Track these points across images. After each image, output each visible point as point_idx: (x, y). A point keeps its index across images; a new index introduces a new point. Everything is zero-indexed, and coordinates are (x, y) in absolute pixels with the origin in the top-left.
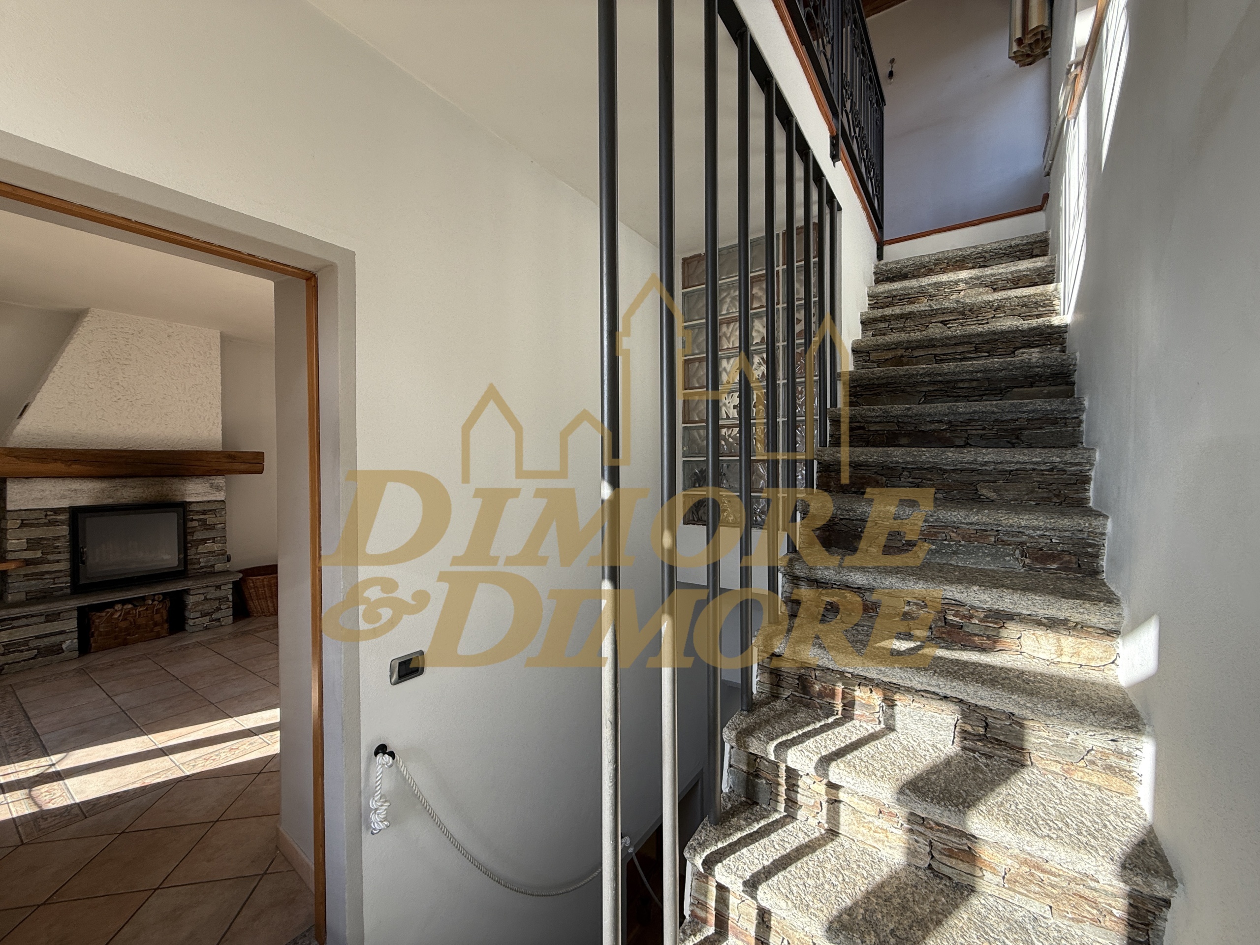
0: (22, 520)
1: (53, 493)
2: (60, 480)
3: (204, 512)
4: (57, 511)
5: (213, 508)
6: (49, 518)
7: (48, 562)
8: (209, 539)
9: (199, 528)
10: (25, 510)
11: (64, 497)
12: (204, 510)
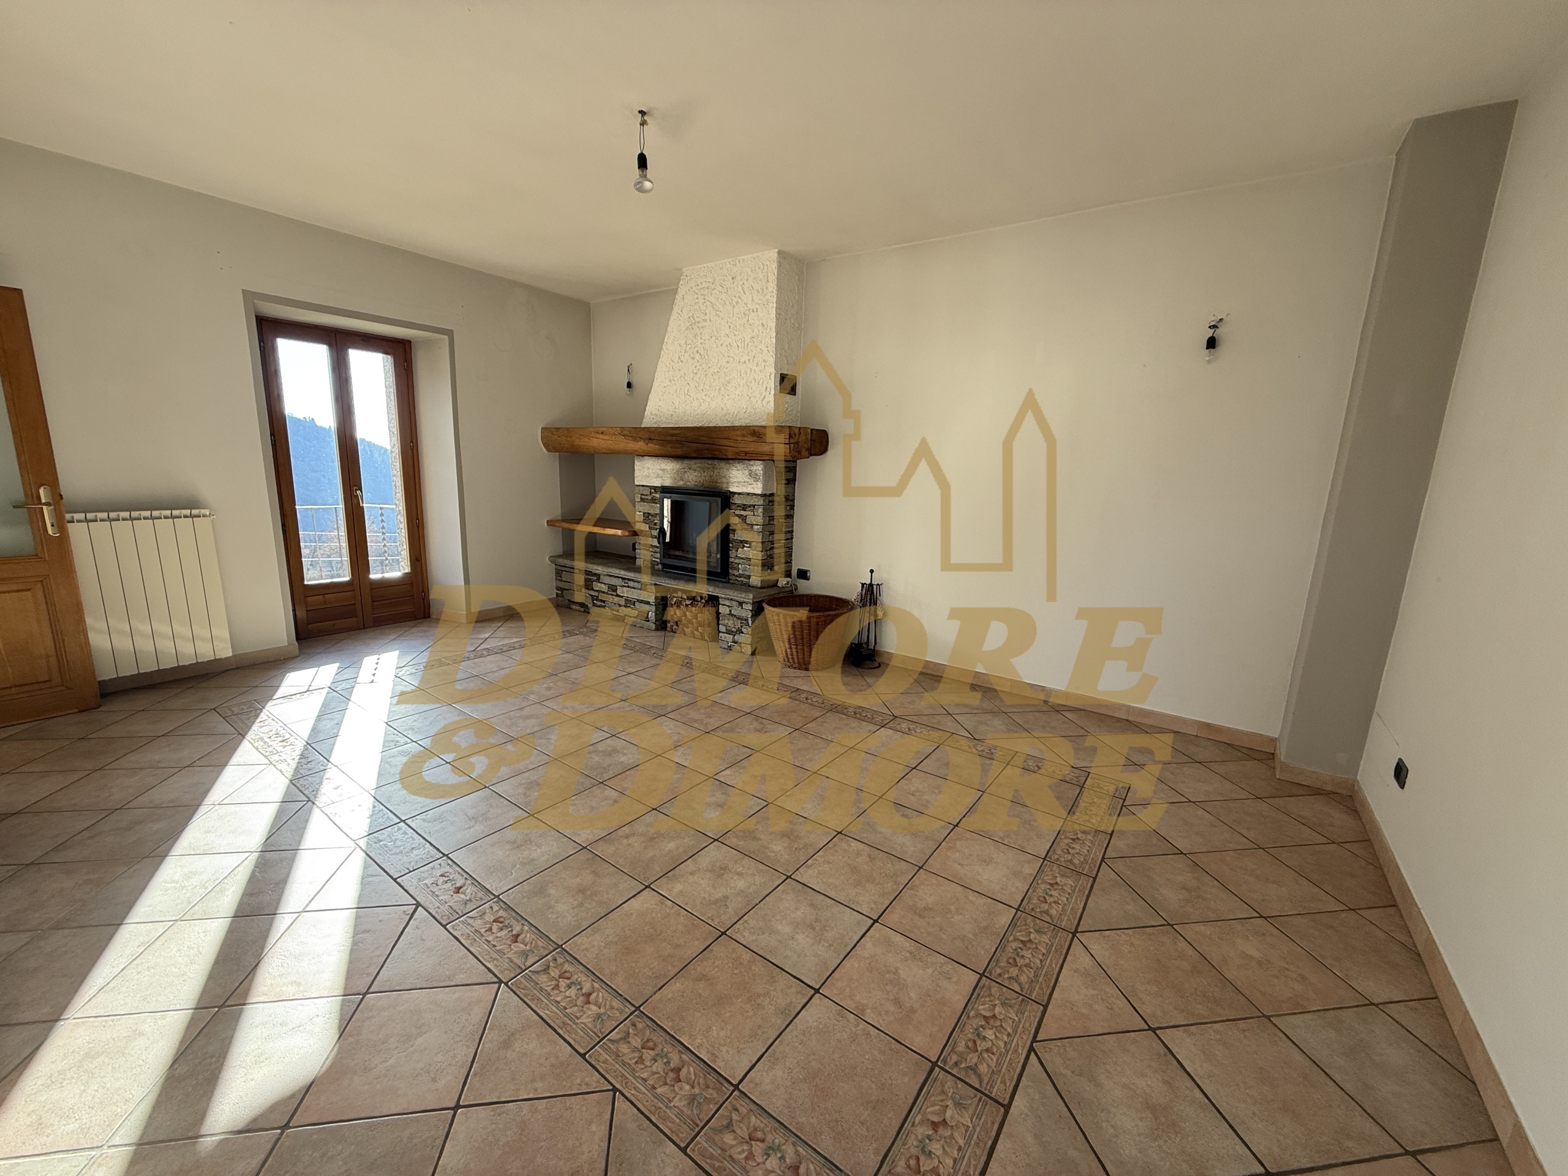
0: (640, 494)
1: (654, 471)
2: (657, 459)
3: (744, 507)
4: (655, 489)
6: (651, 495)
8: (746, 542)
10: (642, 486)
11: (658, 476)
12: (744, 505)
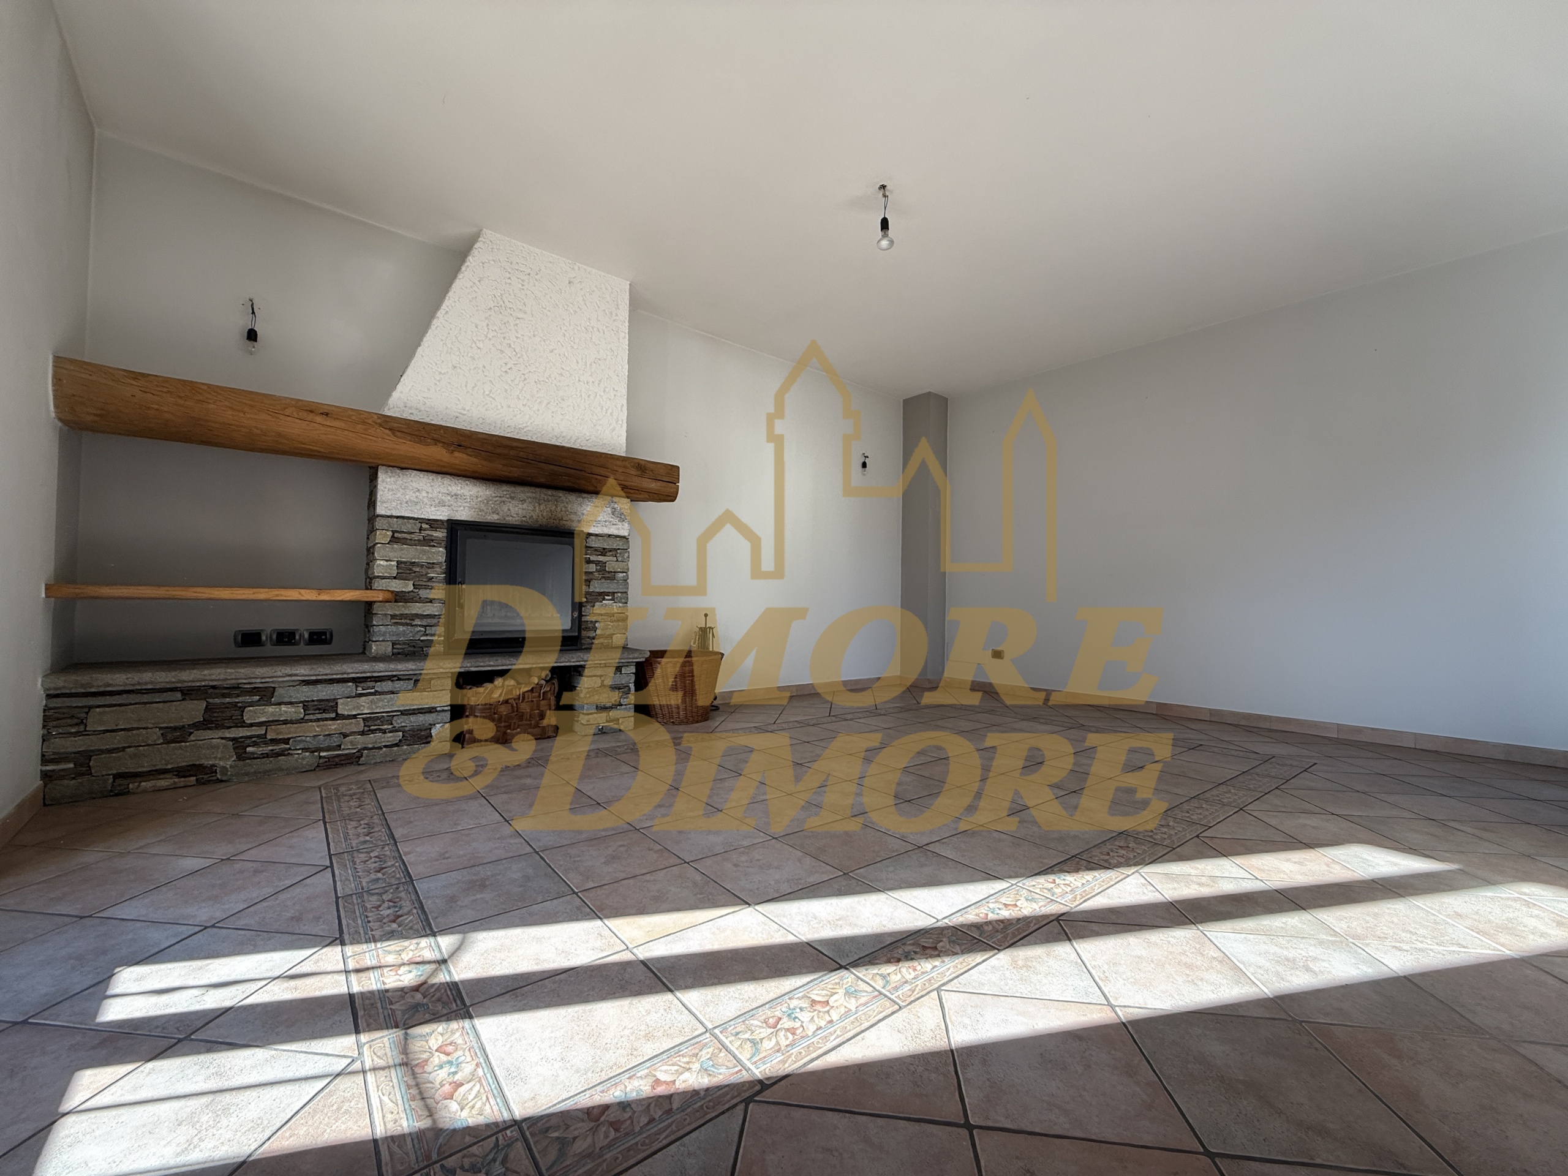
0: (394, 532)
1: (430, 495)
2: (439, 477)
3: (604, 552)
4: (433, 524)
5: (615, 546)
6: (424, 533)
7: (421, 600)
8: (608, 594)
9: (596, 574)
10: (397, 517)
11: (442, 504)
12: (604, 549)
